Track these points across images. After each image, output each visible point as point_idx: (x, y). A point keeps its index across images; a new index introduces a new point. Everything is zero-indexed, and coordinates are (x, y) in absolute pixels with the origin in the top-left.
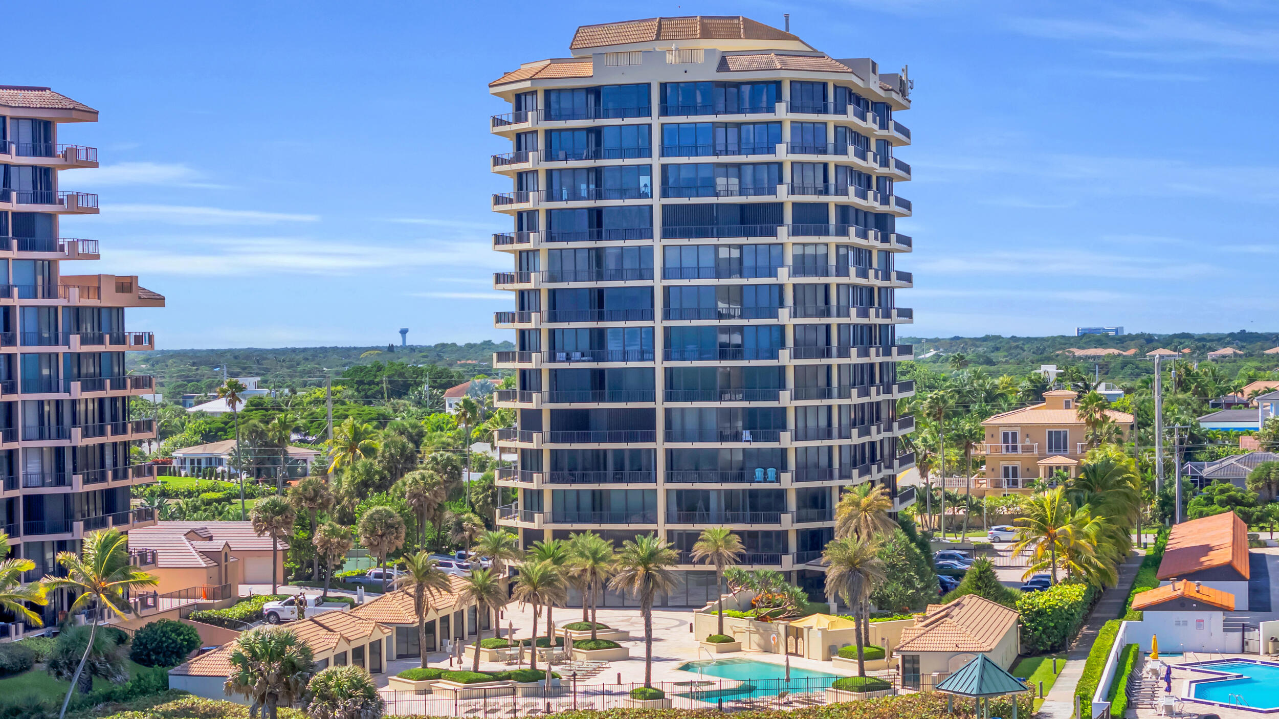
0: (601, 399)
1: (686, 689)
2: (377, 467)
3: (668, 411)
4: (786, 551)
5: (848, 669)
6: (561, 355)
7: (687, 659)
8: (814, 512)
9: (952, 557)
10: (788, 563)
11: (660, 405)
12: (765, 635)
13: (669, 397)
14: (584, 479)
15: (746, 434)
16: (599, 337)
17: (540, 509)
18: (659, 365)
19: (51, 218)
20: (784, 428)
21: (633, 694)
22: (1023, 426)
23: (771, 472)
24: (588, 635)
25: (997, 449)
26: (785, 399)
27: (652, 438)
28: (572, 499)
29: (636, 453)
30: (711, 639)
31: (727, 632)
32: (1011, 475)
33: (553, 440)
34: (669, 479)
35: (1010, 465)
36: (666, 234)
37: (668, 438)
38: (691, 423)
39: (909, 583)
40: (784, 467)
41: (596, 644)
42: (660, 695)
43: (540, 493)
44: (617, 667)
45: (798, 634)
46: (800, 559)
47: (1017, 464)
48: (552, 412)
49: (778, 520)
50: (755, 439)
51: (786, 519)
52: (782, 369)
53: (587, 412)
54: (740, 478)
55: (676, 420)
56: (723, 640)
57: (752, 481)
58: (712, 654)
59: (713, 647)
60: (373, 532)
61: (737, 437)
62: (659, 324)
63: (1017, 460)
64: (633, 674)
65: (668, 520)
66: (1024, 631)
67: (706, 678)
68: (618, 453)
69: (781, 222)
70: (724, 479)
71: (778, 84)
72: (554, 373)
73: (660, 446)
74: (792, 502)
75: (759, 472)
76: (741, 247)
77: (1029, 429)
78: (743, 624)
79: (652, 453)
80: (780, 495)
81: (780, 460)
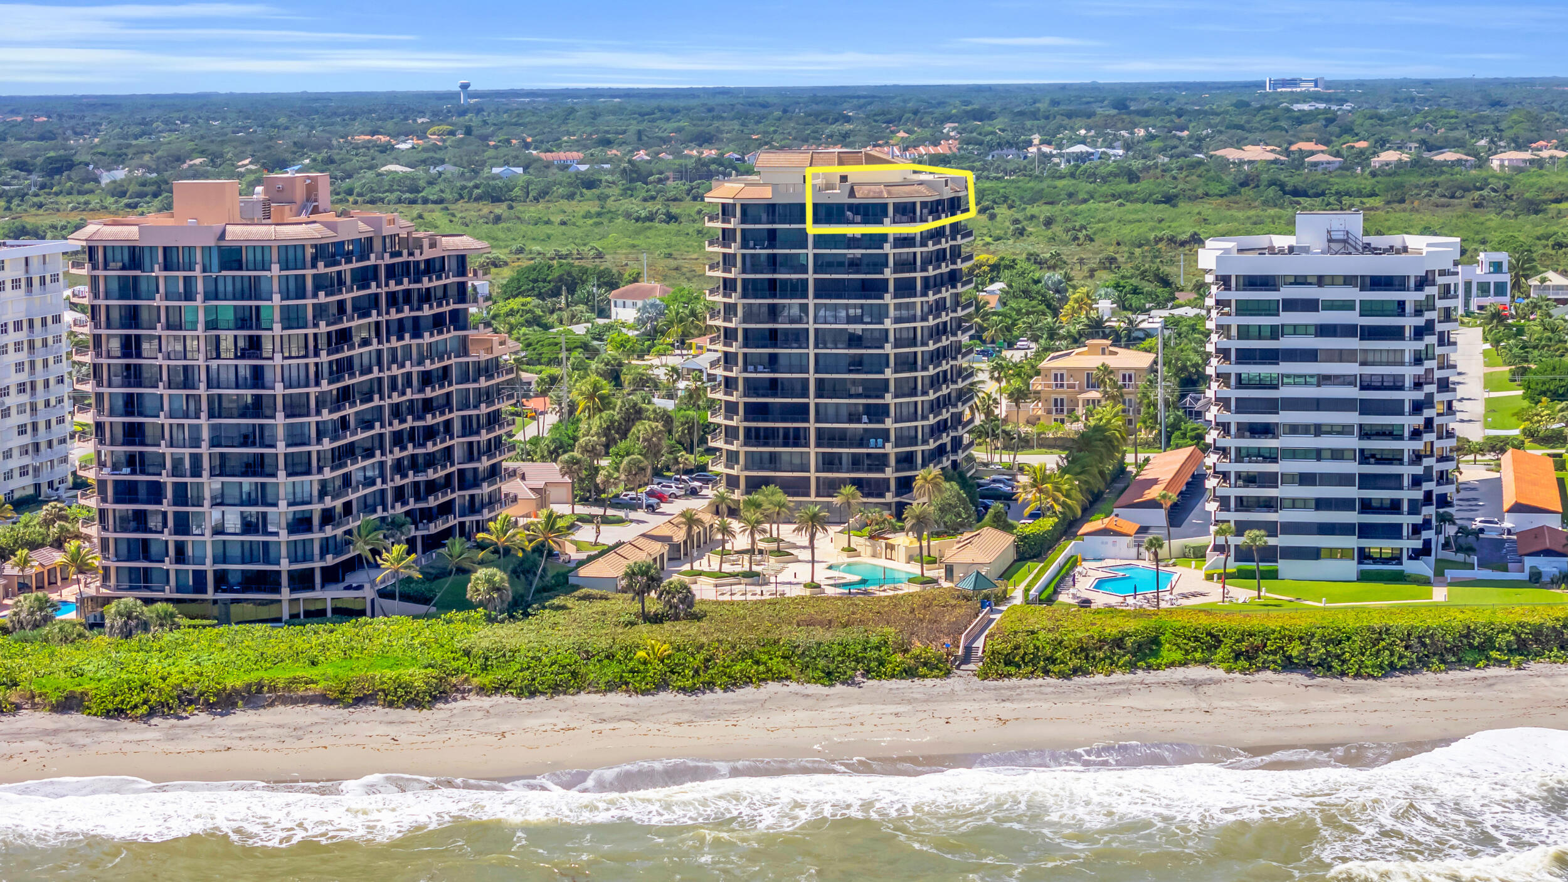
0: (775, 395)
1: (832, 582)
2: (617, 418)
3: (817, 405)
4: (888, 490)
5: (915, 569)
6: (751, 368)
7: (832, 562)
8: (906, 465)
9: (999, 481)
10: (889, 497)
11: (812, 401)
12: (874, 546)
13: (818, 396)
14: (766, 445)
15: (865, 418)
16: (773, 358)
17: (737, 462)
18: (812, 376)
19: (466, 310)
20: (888, 416)
21: (805, 586)
22: (1069, 369)
23: (880, 441)
24: (774, 546)
25: (1049, 386)
26: (889, 399)
27: (808, 421)
28: (757, 458)
29: (797, 429)
30: (843, 550)
31: (853, 545)
32: (1059, 404)
33: (746, 420)
34: (818, 445)
35: (1059, 397)
36: (816, 296)
37: (817, 421)
38: (831, 411)
39: (959, 515)
40: (887, 440)
41: (779, 552)
42: (819, 586)
43: (737, 453)
44: (793, 567)
45: (892, 547)
46: (897, 494)
47: (1064, 396)
48: (745, 404)
49: (883, 471)
50: (870, 422)
51: (889, 470)
52: (887, 381)
53: (766, 404)
54: (861, 445)
55: (822, 411)
56: (850, 550)
57: (868, 447)
58: (844, 558)
59: (845, 554)
60: (630, 472)
61: (859, 421)
62: (812, 351)
63: (1064, 394)
64: (803, 573)
65: (817, 471)
66: (1017, 547)
67: (842, 575)
68: (786, 429)
69: (887, 291)
70: (851, 446)
71: (885, 205)
72: (746, 380)
73: (812, 426)
74: (892, 461)
75: (872, 441)
76: (862, 306)
77: (1072, 371)
78: (862, 540)
79: (806, 430)
80: (886, 456)
81: (885, 435)
